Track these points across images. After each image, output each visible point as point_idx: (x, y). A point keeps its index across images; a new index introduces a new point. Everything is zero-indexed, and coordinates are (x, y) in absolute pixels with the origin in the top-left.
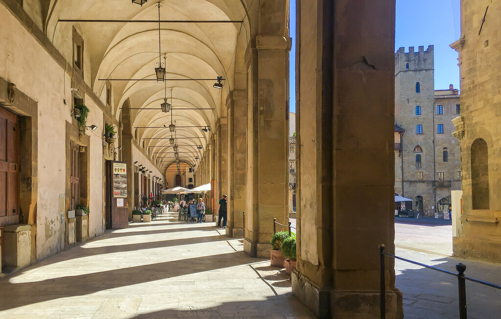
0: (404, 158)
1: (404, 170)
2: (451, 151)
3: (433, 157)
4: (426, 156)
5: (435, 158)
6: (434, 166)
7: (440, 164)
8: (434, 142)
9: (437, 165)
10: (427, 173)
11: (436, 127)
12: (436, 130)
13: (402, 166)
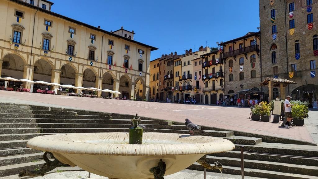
0: (262, 57)
1: (262, 67)
2: (302, 42)
3: (286, 52)
4: (280, 51)
5: (288, 52)
6: (287, 59)
7: (292, 56)
8: (286, 38)
9: (290, 58)
10: (281, 67)
11: (288, 23)
12: (288, 26)
13: (261, 63)
